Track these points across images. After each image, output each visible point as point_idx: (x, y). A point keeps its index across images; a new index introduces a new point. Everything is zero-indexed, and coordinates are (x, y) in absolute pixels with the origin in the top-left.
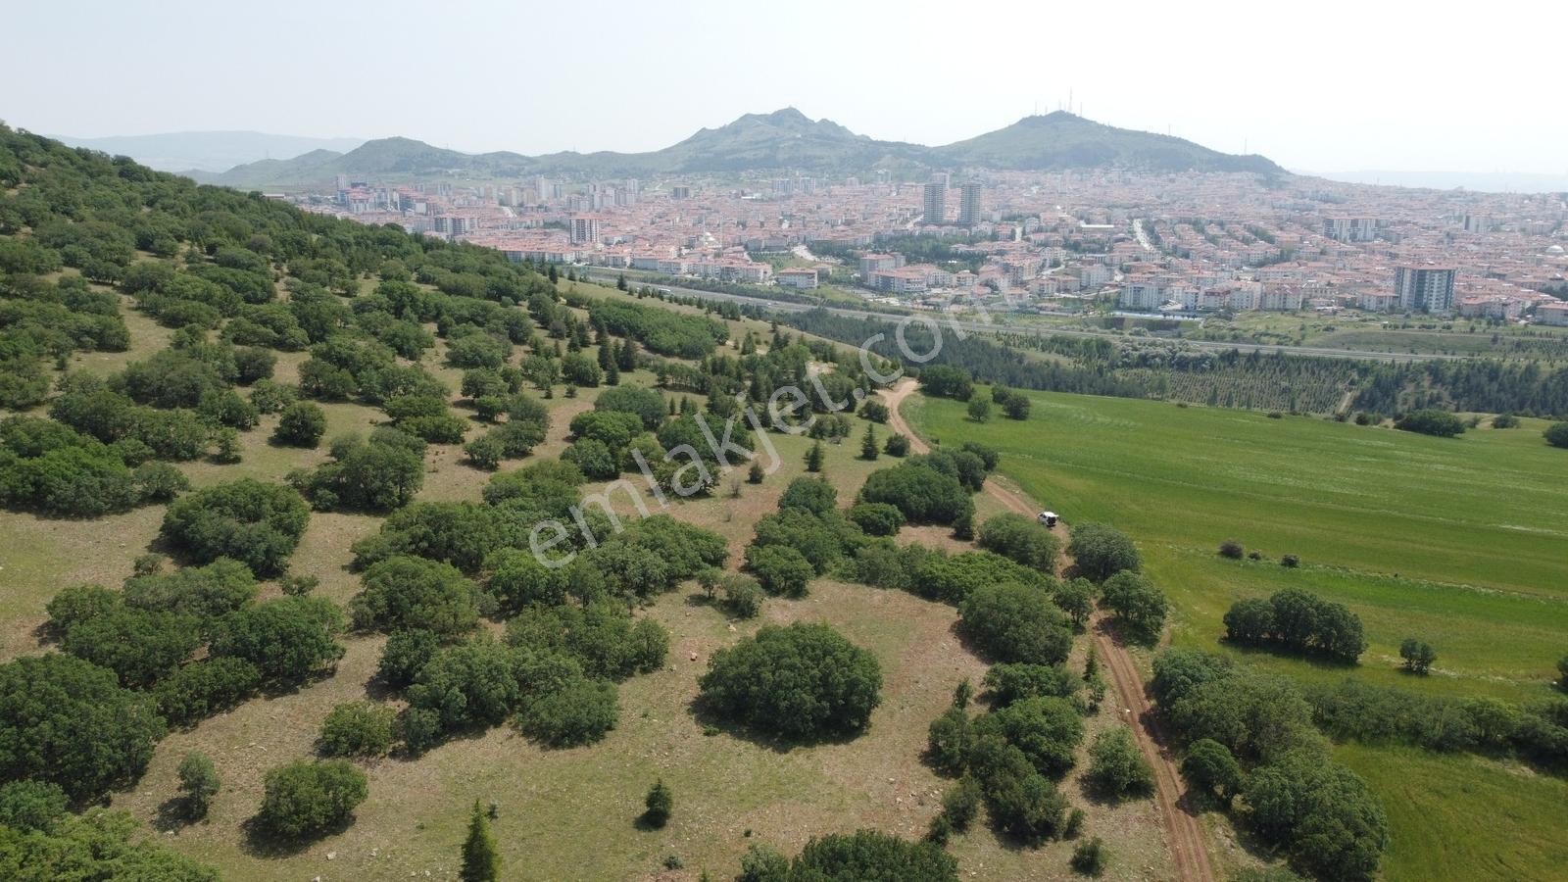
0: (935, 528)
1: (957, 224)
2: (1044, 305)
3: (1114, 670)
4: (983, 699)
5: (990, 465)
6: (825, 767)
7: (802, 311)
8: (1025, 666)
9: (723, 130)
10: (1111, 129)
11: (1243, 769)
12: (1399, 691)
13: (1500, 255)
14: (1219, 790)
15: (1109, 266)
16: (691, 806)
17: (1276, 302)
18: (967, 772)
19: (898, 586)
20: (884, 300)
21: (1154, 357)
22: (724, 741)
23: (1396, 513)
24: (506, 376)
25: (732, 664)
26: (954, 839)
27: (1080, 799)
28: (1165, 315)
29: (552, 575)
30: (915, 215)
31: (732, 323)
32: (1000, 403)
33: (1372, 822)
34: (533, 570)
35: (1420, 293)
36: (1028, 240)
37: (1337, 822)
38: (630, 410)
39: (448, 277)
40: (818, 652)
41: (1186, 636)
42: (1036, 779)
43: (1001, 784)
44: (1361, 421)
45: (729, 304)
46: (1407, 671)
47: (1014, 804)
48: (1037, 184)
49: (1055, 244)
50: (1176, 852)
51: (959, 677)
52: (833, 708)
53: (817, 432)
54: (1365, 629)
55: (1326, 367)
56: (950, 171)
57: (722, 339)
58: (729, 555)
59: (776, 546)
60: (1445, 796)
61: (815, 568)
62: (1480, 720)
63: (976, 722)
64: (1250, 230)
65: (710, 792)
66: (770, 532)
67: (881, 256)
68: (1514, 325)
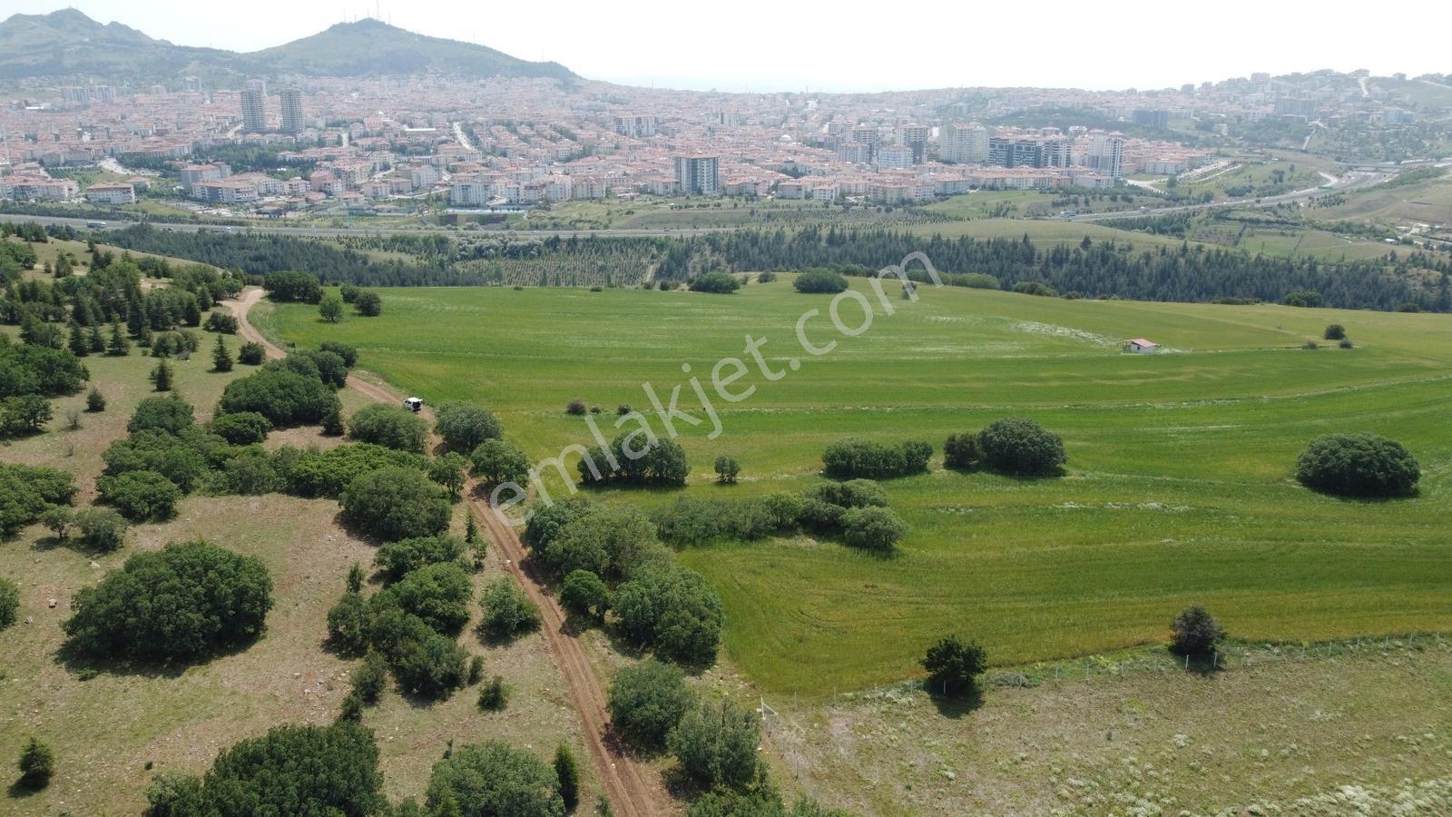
0: (304, 429)
1: (281, 131)
2: (380, 206)
3: (492, 529)
4: (376, 579)
5: (350, 361)
6: (225, 679)
7: (122, 228)
8: (412, 541)
10: (421, 37)
11: (610, 588)
12: (717, 500)
13: (748, 144)
14: (593, 610)
15: (436, 166)
16: (77, 757)
17: (585, 192)
18: (370, 649)
19: (274, 490)
20: (214, 212)
21: (488, 248)
22: (105, 681)
23: (699, 359)
25: (100, 601)
26: (367, 713)
27: (478, 647)
28: (492, 209)
30: (234, 123)
31: (37, 247)
32: (351, 302)
33: (711, 606)
35: (694, 178)
36: (356, 145)
37: (686, 613)
40: (198, 569)
41: (549, 488)
42: (437, 639)
43: (405, 651)
44: (664, 287)
45: (31, 226)
46: (722, 483)
47: (417, 666)
48: (357, 90)
49: (382, 148)
50: (566, 671)
51: (350, 564)
52: (223, 620)
53: (162, 351)
54: (688, 456)
55: (631, 246)
56: (266, 78)
57: (28, 263)
58: (77, 490)
59: (133, 473)
60: (760, 574)
61: (181, 487)
62: (776, 510)
63: (372, 601)
64: (555, 129)
65: (97, 737)
66: (123, 458)
67: (204, 167)
68: (764, 200)
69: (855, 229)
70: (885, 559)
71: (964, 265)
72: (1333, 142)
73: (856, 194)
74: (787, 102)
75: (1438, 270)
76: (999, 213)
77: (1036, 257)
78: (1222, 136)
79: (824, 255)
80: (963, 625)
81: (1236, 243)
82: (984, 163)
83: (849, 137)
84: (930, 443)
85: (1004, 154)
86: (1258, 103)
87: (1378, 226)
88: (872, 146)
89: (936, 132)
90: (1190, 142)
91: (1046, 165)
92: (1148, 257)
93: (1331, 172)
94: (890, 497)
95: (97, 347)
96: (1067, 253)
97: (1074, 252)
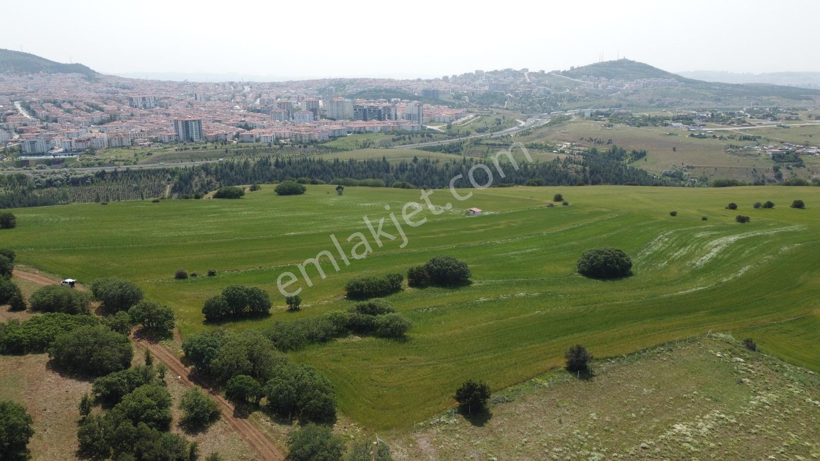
13: (215, 112)
15: (8, 130)
17: (117, 143)
21: (56, 180)
28: (54, 156)
35: (187, 132)
55: (154, 174)
64: (88, 105)
68: (232, 144)
69: (290, 158)
71: (353, 175)
72: (517, 104)
73: (285, 138)
74: (232, 87)
75: (580, 165)
76: (365, 146)
77: (391, 168)
78: (466, 102)
79: (274, 174)
81: (486, 156)
82: (352, 119)
85: (362, 114)
86: (480, 85)
87: (548, 145)
88: (289, 112)
89: (321, 103)
90: (452, 106)
91: (384, 119)
92: (447, 165)
93: (521, 119)
96: (407, 166)
97: (410, 165)
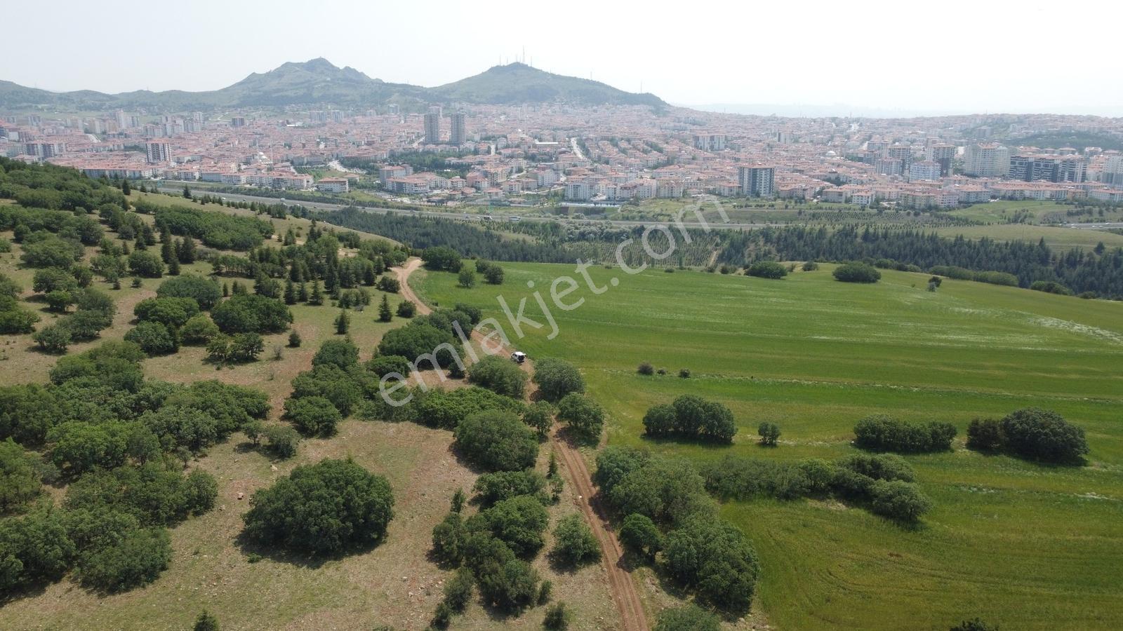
1: (449, 143)
2: (513, 199)
3: (569, 468)
4: (474, 501)
5: (475, 319)
6: (351, 575)
7: (336, 210)
8: (505, 473)
9: (268, 74)
10: (553, 75)
11: (661, 530)
12: (759, 460)
13: (799, 158)
14: (646, 550)
15: (556, 170)
17: (667, 193)
18: (463, 563)
19: (408, 419)
20: (399, 200)
21: (589, 233)
22: (266, 565)
23: (750, 334)
24: (77, 273)
25: (270, 501)
26: (455, 619)
27: (548, 572)
28: (595, 204)
29: (111, 442)
30: (418, 137)
31: (278, 222)
32: (482, 272)
33: (748, 561)
34: (92, 440)
35: (754, 184)
36: (500, 154)
37: (726, 564)
38: (188, 295)
39: (26, 192)
40: (341, 483)
41: (618, 436)
42: (515, 563)
43: (489, 570)
44: (724, 271)
45: (277, 206)
46: (763, 445)
47: (499, 585)
48: (504, 114)
49: (519, 156)
50: (619, 602)
51: (455, 487)
52: (355, 526)
53: (345, 303)
54: (736, 419)
55: (700, 235)
57: (267, 234)
58: (270, 408)
59: (310, 398)
60: (793, 532)
61: (342, 412)
62: (810, 474)
63: (469, 522)
64: (647, 144)
65: (253, 612)
66: (305, 386)
67: (395, 168)
68: (810, 203)
69: (887, 229)
70: (909, 530)
71: (983, 263)
73: (889, 200)
74: (834, 125)
76: (1016, 219)
77: (1051, 258)
79: (859, 250)
80: (985, 605)
82: (1004, 177)
83: (885, 153)
84: (954, 425)
85: (1024, 170)
88: (904, 160)
89: (961, 150)
91: (1062, 180)
94: (915, 472)
95: (303, 298)
96: (1081, 256)
97: (1088, 256)
